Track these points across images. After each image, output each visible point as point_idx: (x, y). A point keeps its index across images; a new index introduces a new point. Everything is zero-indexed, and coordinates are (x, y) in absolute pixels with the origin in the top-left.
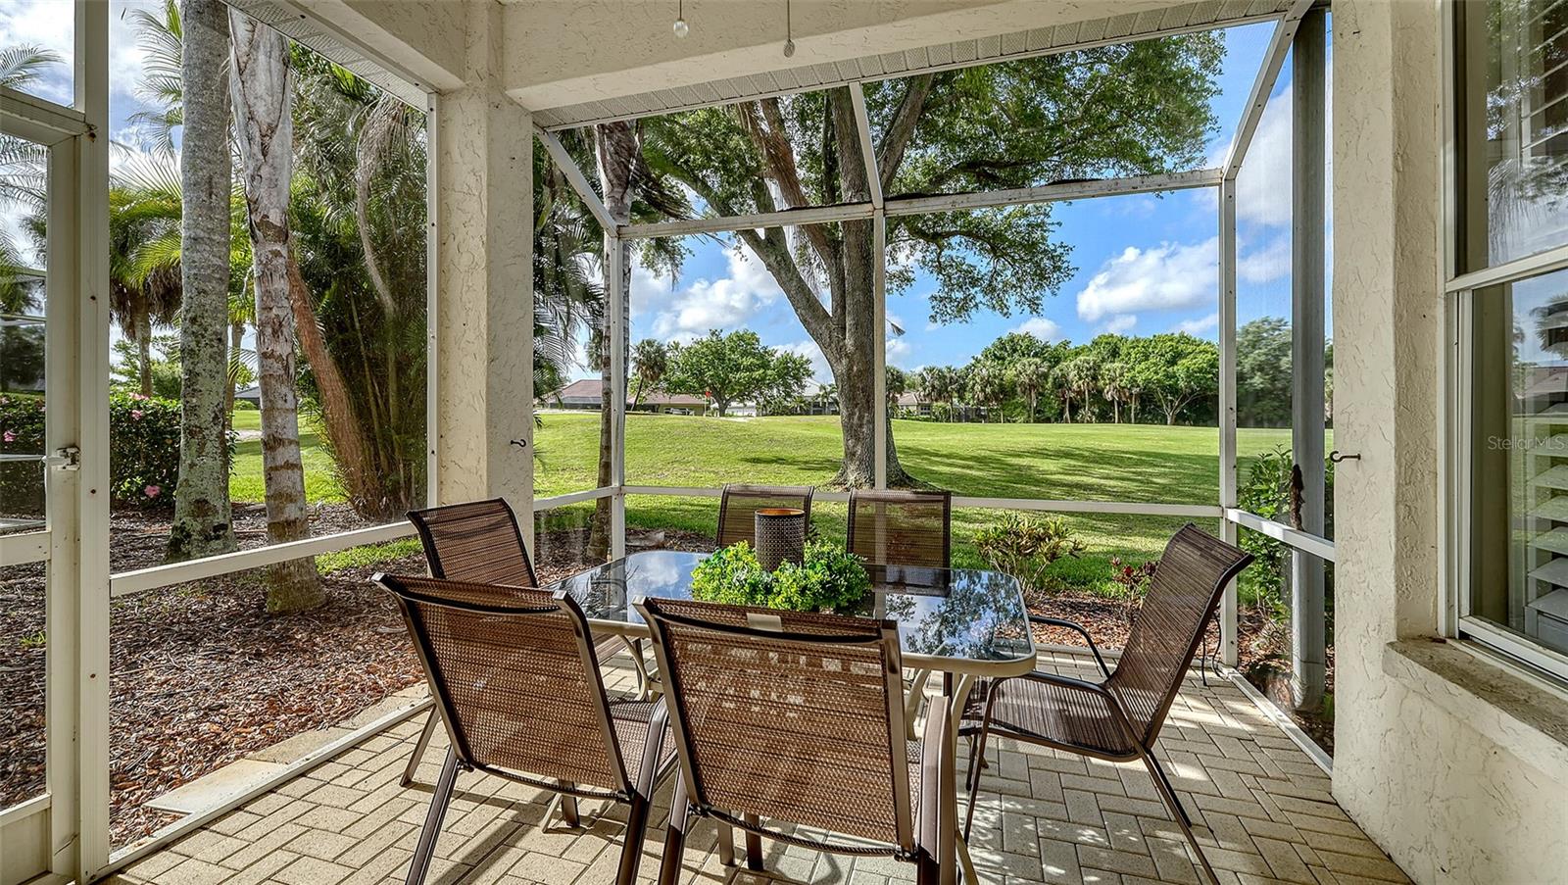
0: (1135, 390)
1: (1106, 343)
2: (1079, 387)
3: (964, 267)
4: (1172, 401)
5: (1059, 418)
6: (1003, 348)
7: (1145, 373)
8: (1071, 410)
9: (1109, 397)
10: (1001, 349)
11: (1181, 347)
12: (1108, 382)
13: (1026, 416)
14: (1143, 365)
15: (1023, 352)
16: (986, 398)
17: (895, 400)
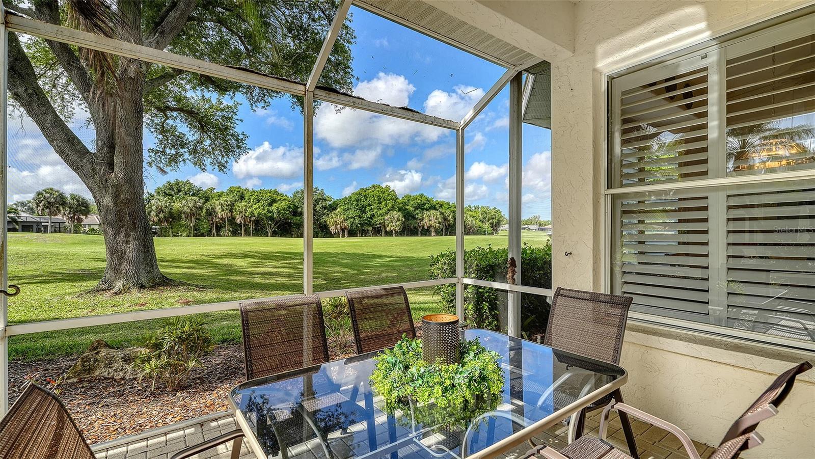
0: (252, 219)
1: (237, 191)
2: (222, 215)
3: (177, 133)
4: (270, 224)
5: (209, 234)
6: (171, 188)
7: (257, 209)
8: (217, 229)
9: (238, 222)
10: (170, 189)
11: (275, 196)
12: (238, 213)
13: (187, 232)
14: (257, 206)
15: (185, 192)
16: (159, 220)
17: (80, 220)
